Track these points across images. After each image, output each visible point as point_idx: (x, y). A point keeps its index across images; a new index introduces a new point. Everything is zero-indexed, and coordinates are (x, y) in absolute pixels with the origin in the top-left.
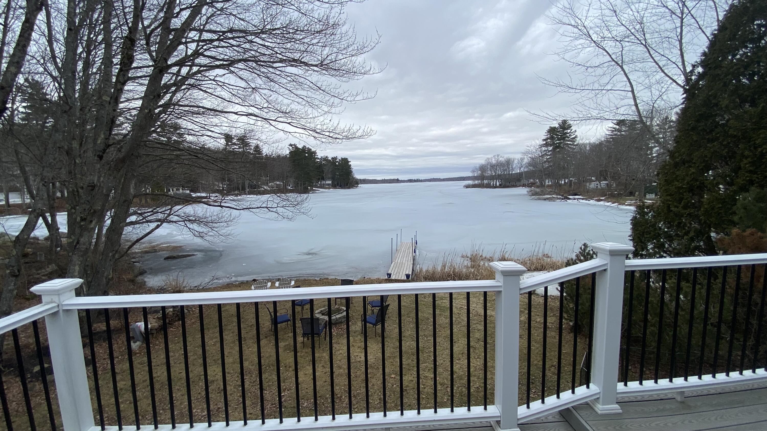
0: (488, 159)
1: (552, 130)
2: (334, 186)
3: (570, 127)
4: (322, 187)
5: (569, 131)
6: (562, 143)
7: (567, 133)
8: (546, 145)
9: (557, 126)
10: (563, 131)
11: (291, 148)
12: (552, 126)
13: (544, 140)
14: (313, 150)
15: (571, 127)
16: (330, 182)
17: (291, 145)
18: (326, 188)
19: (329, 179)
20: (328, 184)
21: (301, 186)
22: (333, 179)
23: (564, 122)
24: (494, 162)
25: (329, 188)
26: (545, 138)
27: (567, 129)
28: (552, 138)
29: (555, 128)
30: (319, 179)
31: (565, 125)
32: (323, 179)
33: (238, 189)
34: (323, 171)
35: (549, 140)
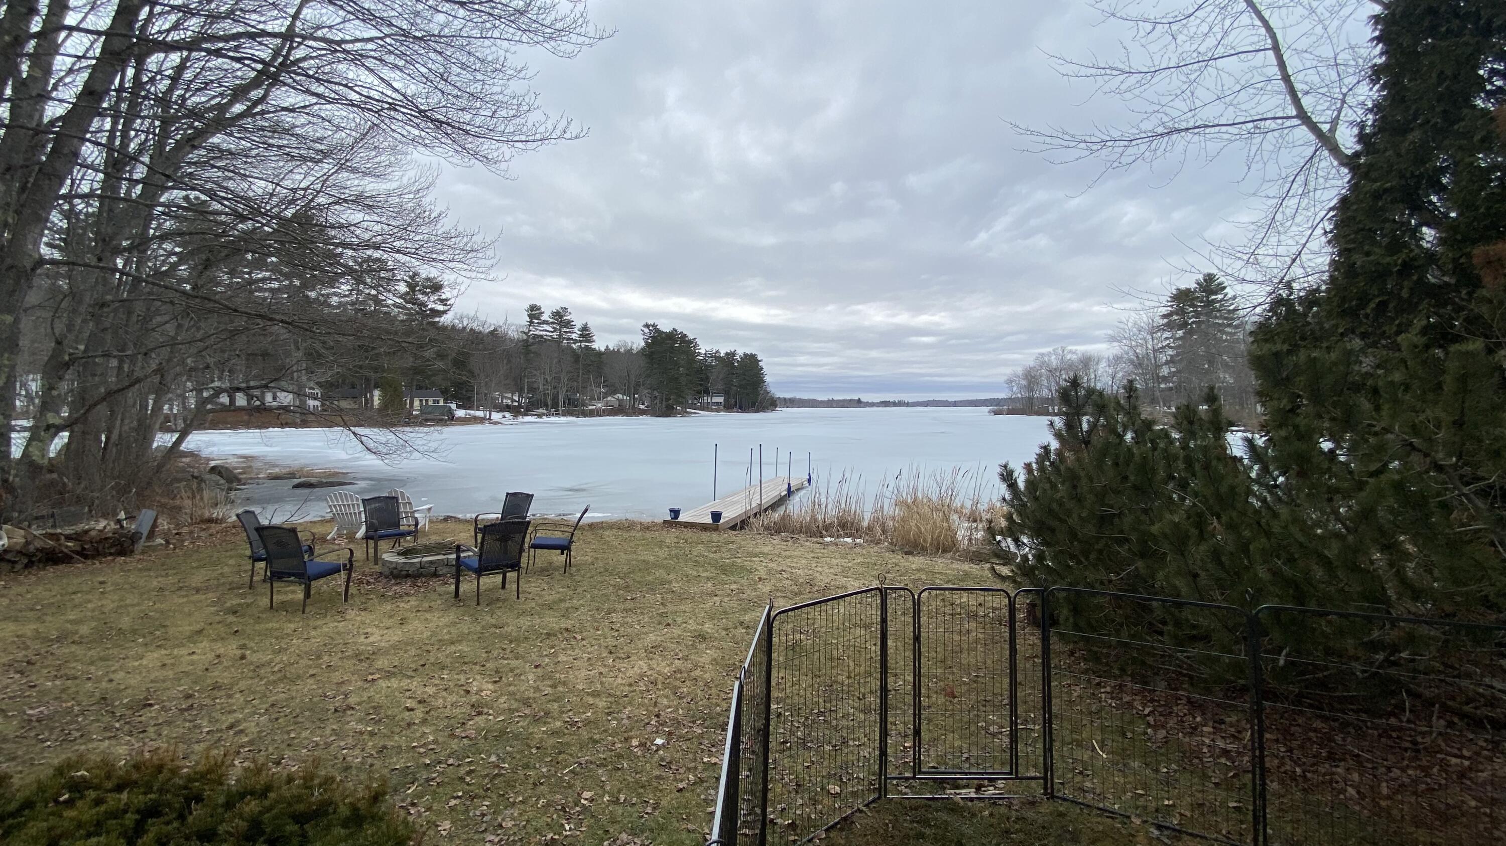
0: (1042, 355)
1: (1182, 297)
2: (728, 407)
3: (1221, 288)
4: (706, 408)
5: (1220, 297)
6: (1203, 322)
7: (1214, 301)
8: (1170, 326)
9: (1193, 286)
10: (1208, 297)
11: (646, 330)
12: (1183, 286)
13: (1164, 316)
14: (691, 337)
15: (1225, 288)
16: (721, 399)
17: (647, 326)
18: (712, 410)
19: (718, 393)
20: (718, 404)
21: (661, 402)
22: (726, 393)
23: (1210, 278)
24: (1054, 361)
25: (718, 411)
26: (1164, 311)
27: (1216, 293)
28: (1181, 312)
29: (1188, 290)
30: (699, 392)
31: (1210, 285)
32: (707, 392)
33: (546, 406)
34: (708, 378)
35: (1175, 317)
